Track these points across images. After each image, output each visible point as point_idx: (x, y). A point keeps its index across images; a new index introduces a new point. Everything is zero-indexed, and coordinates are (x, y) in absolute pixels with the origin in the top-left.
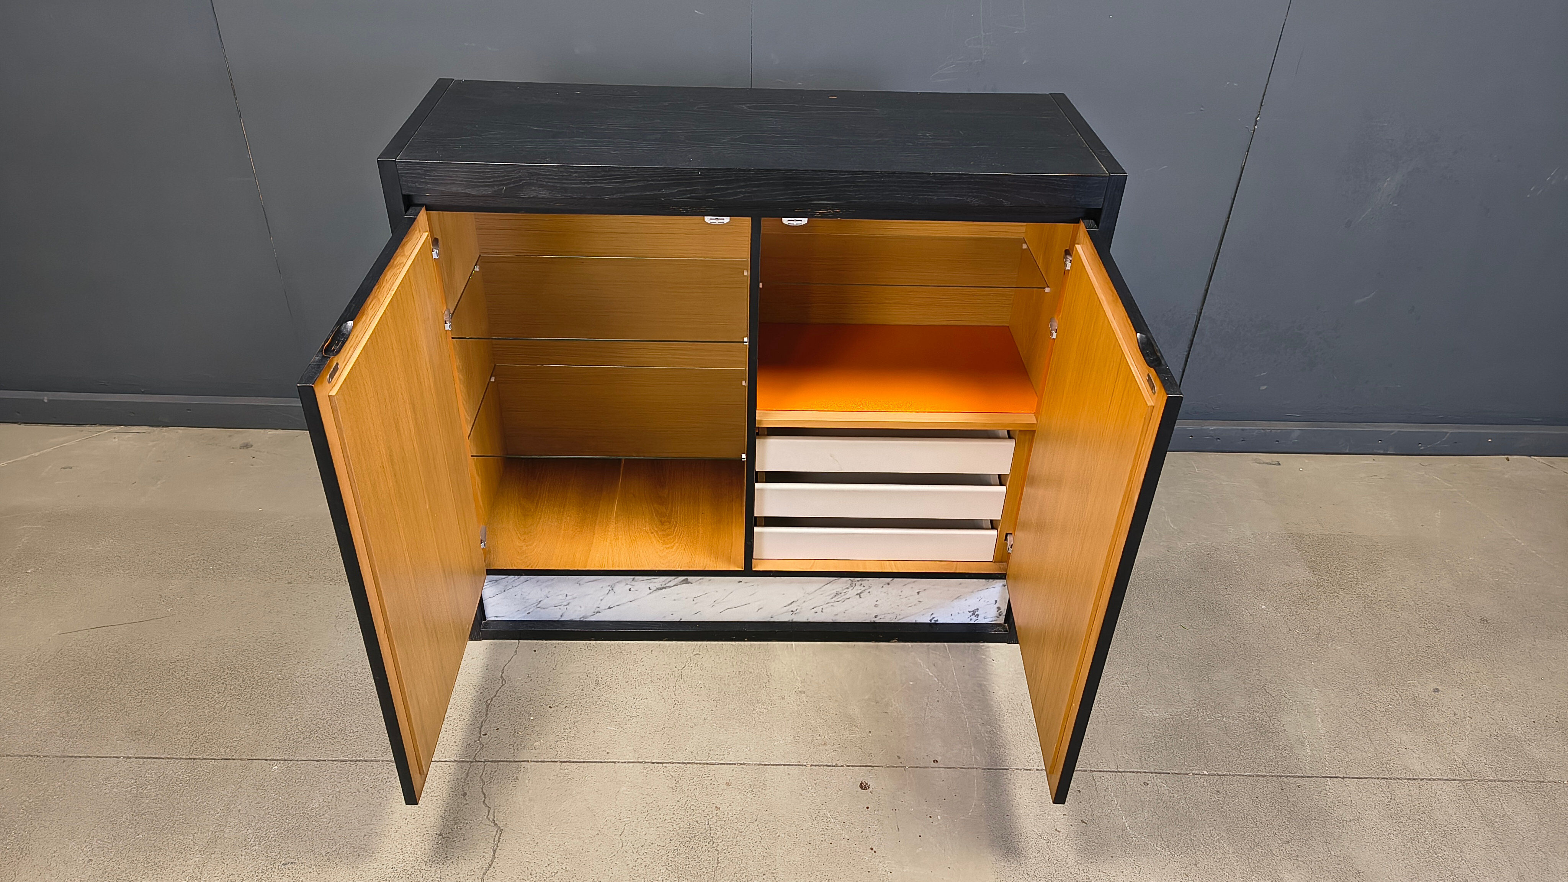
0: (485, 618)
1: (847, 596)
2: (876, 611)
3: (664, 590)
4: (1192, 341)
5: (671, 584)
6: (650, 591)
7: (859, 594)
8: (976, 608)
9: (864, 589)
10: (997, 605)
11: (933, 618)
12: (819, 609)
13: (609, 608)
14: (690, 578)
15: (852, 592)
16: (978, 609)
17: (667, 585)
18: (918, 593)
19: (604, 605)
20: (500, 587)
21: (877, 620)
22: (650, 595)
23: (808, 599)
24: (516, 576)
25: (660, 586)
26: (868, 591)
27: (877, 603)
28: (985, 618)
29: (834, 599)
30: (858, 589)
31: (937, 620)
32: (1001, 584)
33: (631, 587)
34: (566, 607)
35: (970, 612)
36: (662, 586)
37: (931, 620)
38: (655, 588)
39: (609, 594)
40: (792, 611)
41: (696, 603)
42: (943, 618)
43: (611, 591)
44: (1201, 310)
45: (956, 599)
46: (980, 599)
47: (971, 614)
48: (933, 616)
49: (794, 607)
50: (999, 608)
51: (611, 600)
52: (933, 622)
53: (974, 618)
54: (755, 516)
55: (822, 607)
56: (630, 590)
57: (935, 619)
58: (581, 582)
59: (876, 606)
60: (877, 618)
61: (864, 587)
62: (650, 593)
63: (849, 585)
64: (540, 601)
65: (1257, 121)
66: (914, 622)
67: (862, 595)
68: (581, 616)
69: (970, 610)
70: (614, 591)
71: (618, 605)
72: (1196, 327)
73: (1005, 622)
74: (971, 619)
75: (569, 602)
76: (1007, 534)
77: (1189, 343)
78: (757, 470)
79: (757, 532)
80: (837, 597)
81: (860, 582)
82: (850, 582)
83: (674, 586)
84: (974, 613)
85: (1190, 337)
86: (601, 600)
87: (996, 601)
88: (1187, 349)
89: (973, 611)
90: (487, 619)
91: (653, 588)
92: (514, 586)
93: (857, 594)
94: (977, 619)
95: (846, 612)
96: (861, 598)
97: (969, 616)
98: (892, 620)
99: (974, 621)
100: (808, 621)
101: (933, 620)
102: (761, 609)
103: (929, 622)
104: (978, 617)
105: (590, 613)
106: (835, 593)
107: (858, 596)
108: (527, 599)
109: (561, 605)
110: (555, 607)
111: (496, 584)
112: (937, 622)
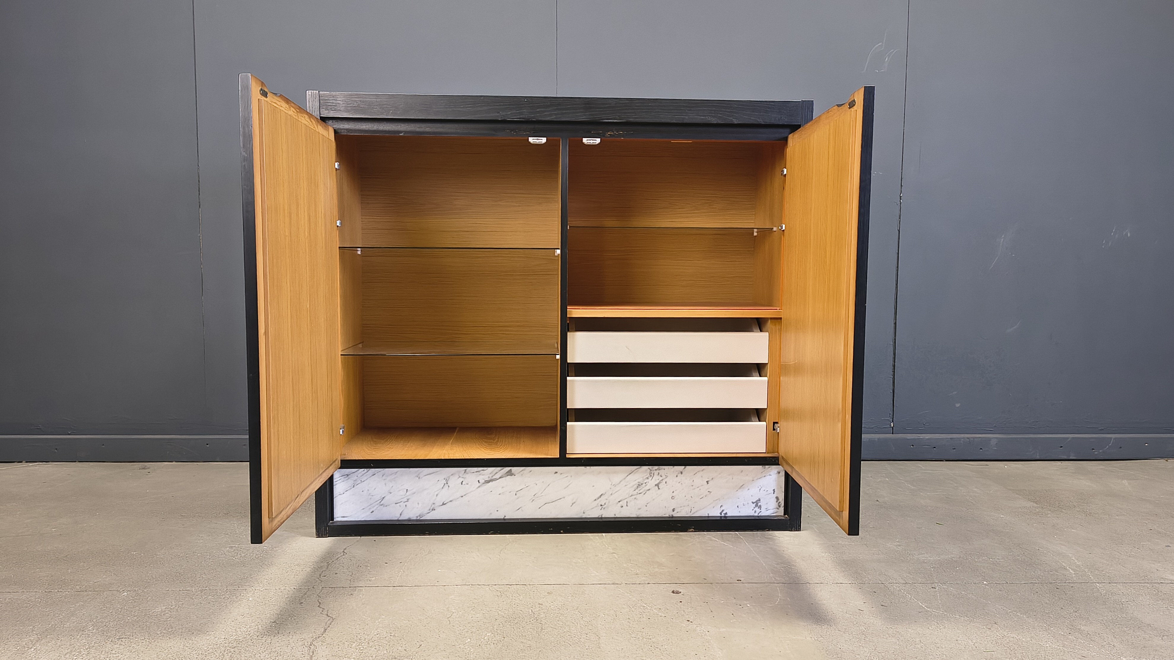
0: (332, 519)
1: (647, 488)
2: (673, 504)
3: (491, 482)
4: (894, 366)
5: (497, 476)
6: (479, 484)
7: (657, 485)
8: (758, 499)
9: (661, 478)
10: (775, 495)
11: (723, 511)
12: (624, 503)
13: (443, 504)
14: (514, 469)
15: (652, 482)
16: (759, 500)
17: (494, 477)
18: (707, 482)
19: (439, 500)
20: (350, 482)
21: (675, 514)
22: (479, 489)
23: (614, 492)
24: (366, 469)
25: (487, 479)
26: (664, 481)
27: (674, 494)
28: (767, 510)
29: (637, 491)
30: (656, 479)
31: (726, 513)
32: (776, 472)
33: (462, 479)
34: (406, 503)
35: (753, 503)
36: (490, 479)
37: (721, 514)
38: (483, 481)
39: (443, 490)
40: (601, 505)
41: (518, 498)
42: (733, 512)
43: (446, 484)
44: (895, 339)
45: (740, 488)
46: (760, 487)
48: (722, 508)
49: (602, 501)
50: (777, 498)
51: (445, 495)
52: (723, 515)
53: (757, 509)
54: (568, 407)
55: (626, 501)
56: (462, 484)
57: (724, 512)
58: (421, 476)
59: (673, 498)
60: (675, 512)
61: (661, 476)
62: (479, 487)
63: (649, 475)
64: (384, 498)
65: (901, 196)
66: (707, 515)
67: (659, 485)
68: (417, 515)
69: (754, 501)
70: (449, 484)
71: (451, 501)
72: (895, 354)
73: (785, 514)
74: (755, 512)
75: (408, 498)
76: (774, 423)
77: (892, 367)
78: (568, 361)
79: (569, 425)
80: (639, 489)
81: (658, 471)
82: (649, 471)
83: (500, 478)
84: (757, 503)
85: (892, 363)
86: (437, 495)
87: (774, 490)
88: (892, 373)
89: (756, 502)
90: (335, 520)
91: (482, 481)
92: (363, 481)
93: (656, 485)
94: (760, 511)
95: (647, 505)
96: (659, 489)
97: (753, 508)
98: (687, 514)
99: (758, 514)
100: (616, 516)
101: (723, 513)
102: (574, 503)
103: (720, 515)
104: (760, 509)
105: (426, 511)
106: (638, 484)
107: (657, 487)
108: (372, 496)
109: (401, 502)
110: (396, 504)
111: (347, 478)
112: (726, 515)
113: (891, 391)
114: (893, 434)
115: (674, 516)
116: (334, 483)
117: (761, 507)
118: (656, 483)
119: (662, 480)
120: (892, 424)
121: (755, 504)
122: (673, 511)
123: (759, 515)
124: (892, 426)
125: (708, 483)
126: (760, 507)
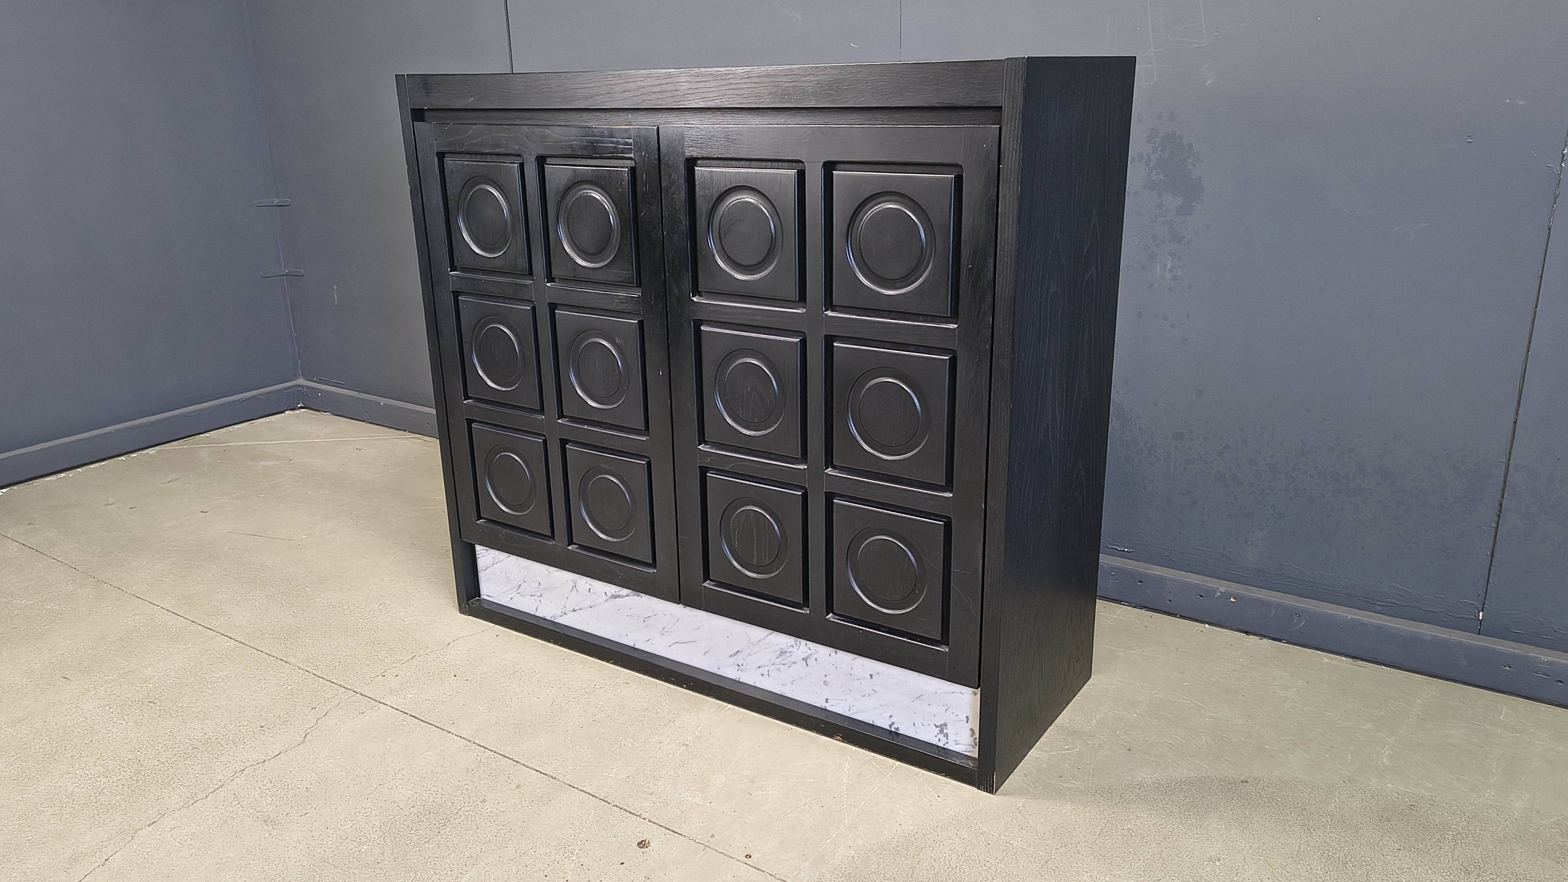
0: (478, 594)
1: (792, 659)
2: (827, 692)
3: (617, 599)
5: (624, 593)
6: (607, 598)
7: (805, 659)
8: (943, 723)
9: (810, 652)
10: (970, 725)
11: (893, 723)
12: (764, 671)
13: (574, 611)
15: (797, 654)
16: (946, 725)
17: (620, 593)
18: (871, 676)
19: (569, 605)
20: (491, 559)
23: (750, 653)
25: (614, 593)
26: (814, 657)
27: (826, 679)
28: (955, 743)
29: (780, 659)
30: (804, 651)
31: (898, 729)
32: (968, 696)
33: (590, 587)
34: (539, 598)
35: (937, 726)
36: (616, 594)
37: (890, 726)
39: (574, 593)
40: (738, 665)
41: (647, 626)
42: (907, 729)
43: (573, 587)
45: (917, 698)
46: (946, 707)
47: (938, 730)
48: (893, 720)
49: (739, 660)
50: (972, 730)
51: (575, 599)
52: (892, 729)
53: (941, 736)
55: (767, 668)
56: (590, 591)
57: (895, 726)
58: (550, 570)
59: (825, 683)
60: (828, 705)
61: (810, 649)
62: (606, 601)
63: (794, 643)
64: (520, 585)
66: (871, 723)
67: (808, 661)
68: (552, 616)
70: (577, 588)
71: (581, 609)
73: (980, 757)
74: (939, 740)
75: (541, 592)
80: (782, 658)
83: (627, 596)
84: (942, 728)
86: (567, 598)
87: (967, 717)
89: (940, 726)
90: (482, 597)
91: (609, 595)
92: (500, 560)
93: (803, 659)
94: (947, 741)
95: (793, 683)
96: (807, 665)
97: (936, 734)
98: (845, 712)
99: (944, 745)
100: (756, 685)
101: (893, 727)
102: (707, 652)
103: (889, 728)
104: (947, 739)
105: (559, 614)
106: (780, 650)
107: (804, 662)
108: (510, 580)
109: (535, 595)
110: (531, 596)
111: (487, 553)
112: (898, 732)
113: (1489, 553)
114: (1479, 634)
115: (828, 709)
116: (477, 556)
117: (948, 736)
118: (805, 656)
119: (811, 655)
120: (1481, 614)
121: (940, 728)
122: (827, 702)
123: (945, 747)
124: (1481, 618)
125: (872, 678)
126: (946, 735)
